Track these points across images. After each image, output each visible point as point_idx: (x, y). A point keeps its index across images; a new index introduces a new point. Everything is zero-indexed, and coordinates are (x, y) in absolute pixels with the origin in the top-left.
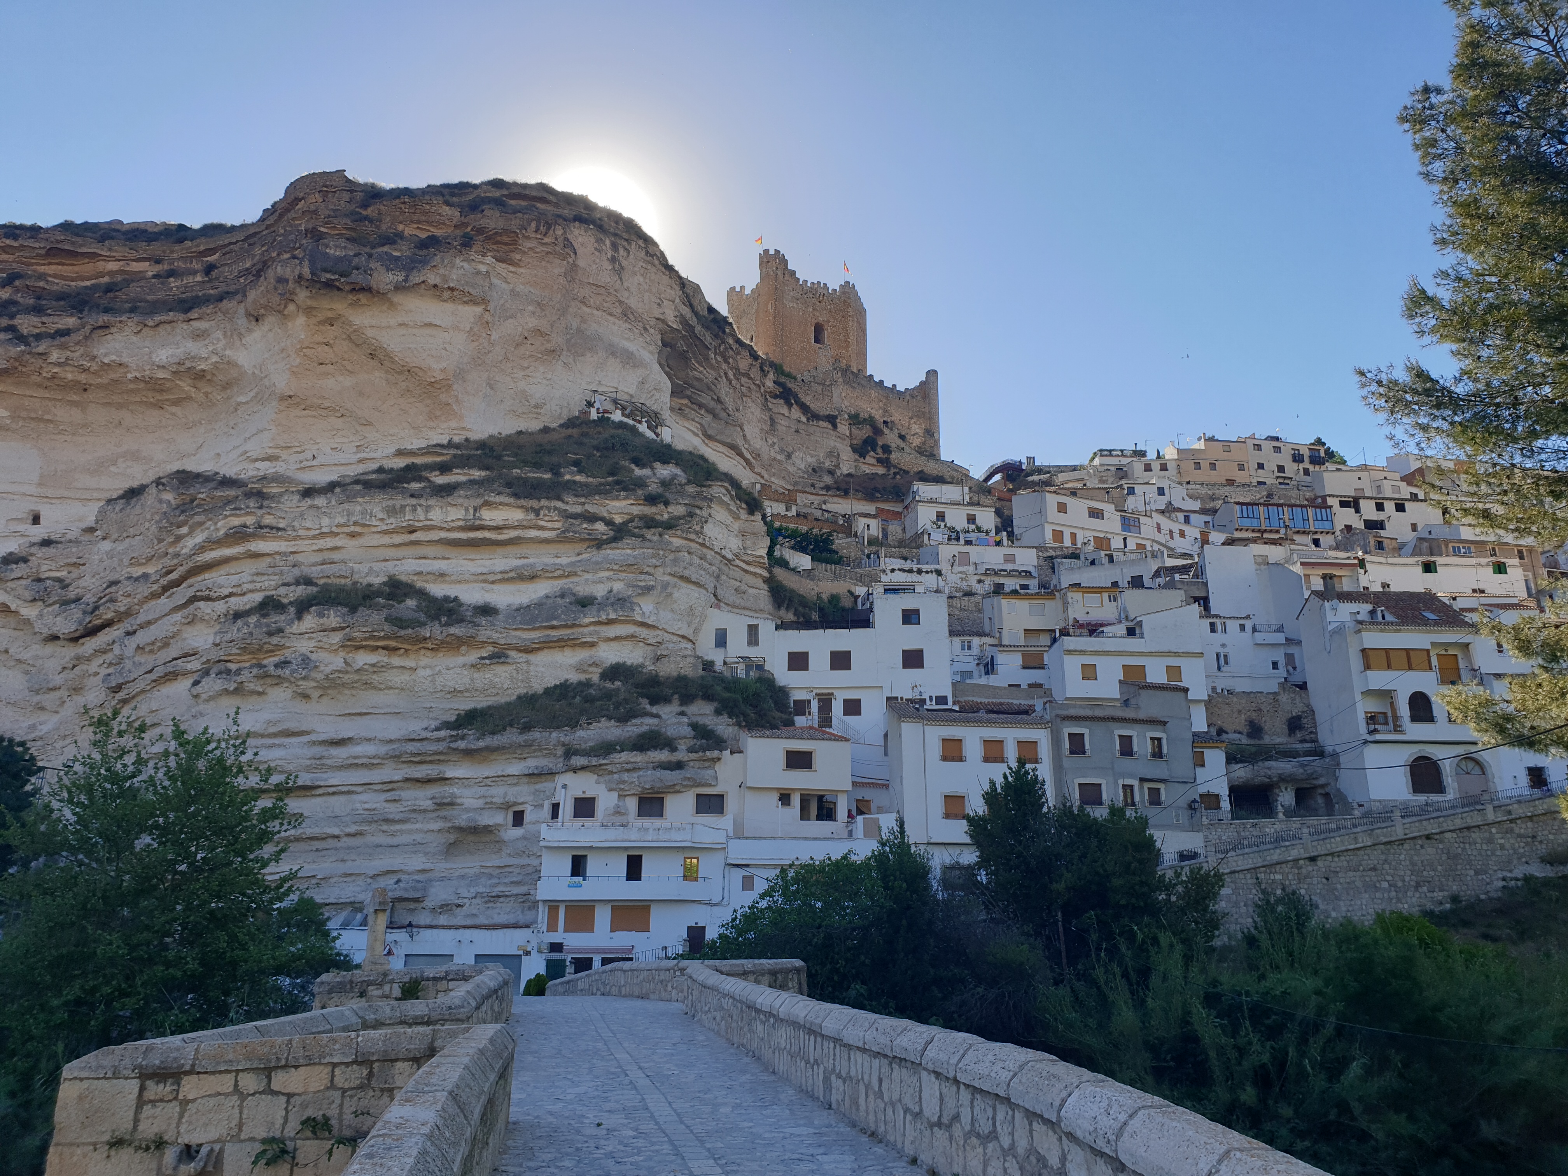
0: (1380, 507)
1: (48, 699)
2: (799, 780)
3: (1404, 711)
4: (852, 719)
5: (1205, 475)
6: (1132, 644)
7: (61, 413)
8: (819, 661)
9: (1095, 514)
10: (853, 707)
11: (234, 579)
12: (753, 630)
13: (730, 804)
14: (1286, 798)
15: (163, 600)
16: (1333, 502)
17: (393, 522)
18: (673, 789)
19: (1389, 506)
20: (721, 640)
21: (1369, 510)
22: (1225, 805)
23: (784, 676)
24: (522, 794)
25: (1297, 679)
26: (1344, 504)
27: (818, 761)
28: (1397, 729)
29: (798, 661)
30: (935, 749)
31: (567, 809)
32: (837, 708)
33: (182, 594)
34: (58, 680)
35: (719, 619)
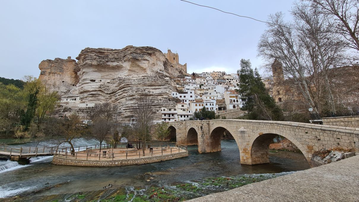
0: (230, 80)
1: (107, 100)
2: (183, 108)
3: (233, 101)
4: (186, 102)
5: (213, 76)
6: (210, 95)
7: (103, 70)
8: (183, 97)
9: (204, 80)
10: (186, 101)
11: (128, 89)
12: (176, 94)
13: (177, 110)
14: (223, 109)
15: (120, 90)
16: (226, 79)
17: (143, 83)
18: (172, 109)
19: (231, 80)
20: (173, 95)
21: (229, 80)
22: (218, 109)
23: (179, 98)
24: (158, 109)
25: (224, 98)
26: (227, 79)
27: (184, 106)
28: (232, 103)
29: (181, 97)
30: (195, 105)
31: (163, 110)
32: (184, 101)
33: (122, 90)
34: (109, 98)
35: (173, 92)
